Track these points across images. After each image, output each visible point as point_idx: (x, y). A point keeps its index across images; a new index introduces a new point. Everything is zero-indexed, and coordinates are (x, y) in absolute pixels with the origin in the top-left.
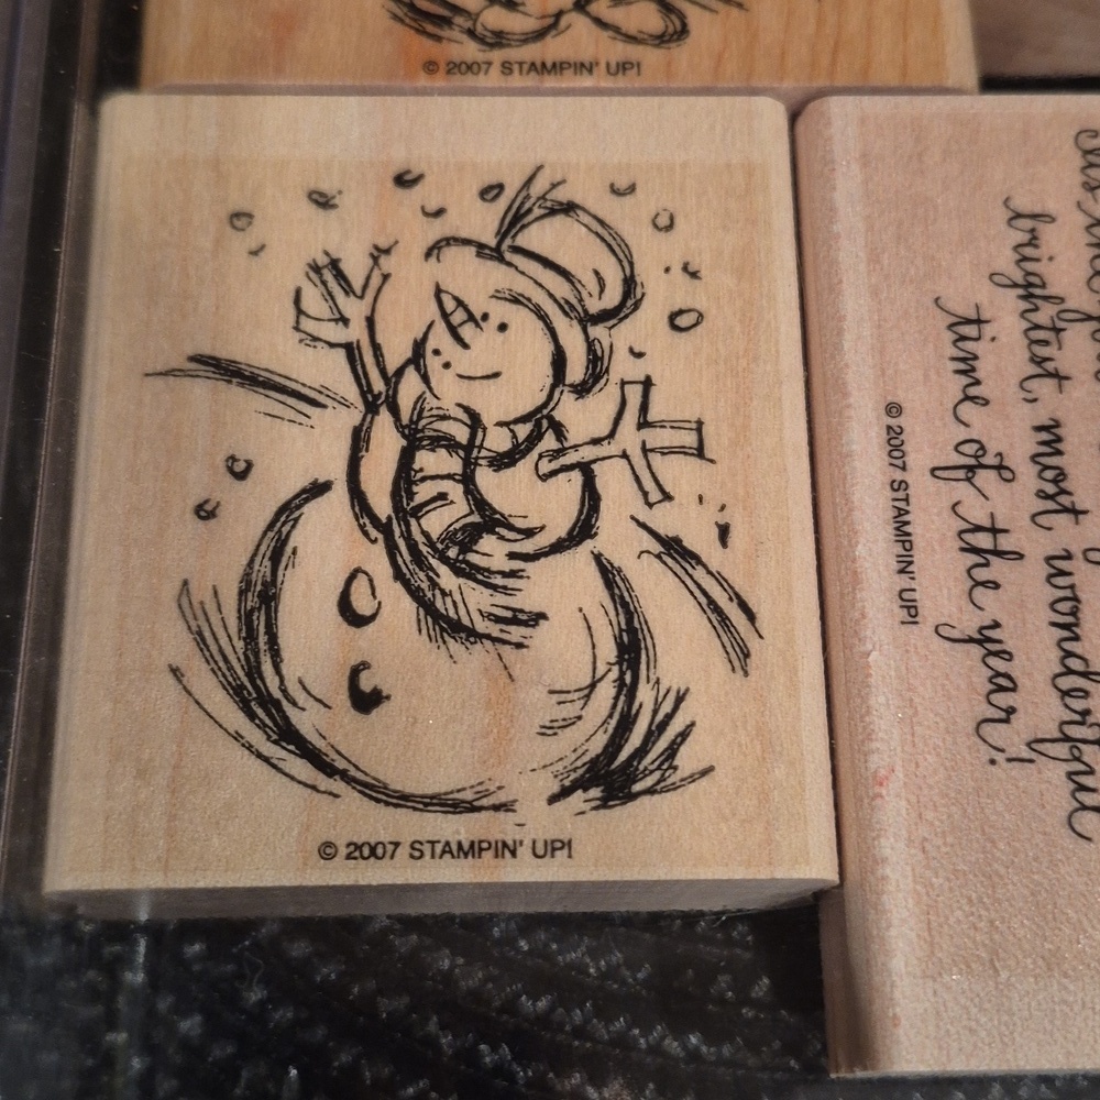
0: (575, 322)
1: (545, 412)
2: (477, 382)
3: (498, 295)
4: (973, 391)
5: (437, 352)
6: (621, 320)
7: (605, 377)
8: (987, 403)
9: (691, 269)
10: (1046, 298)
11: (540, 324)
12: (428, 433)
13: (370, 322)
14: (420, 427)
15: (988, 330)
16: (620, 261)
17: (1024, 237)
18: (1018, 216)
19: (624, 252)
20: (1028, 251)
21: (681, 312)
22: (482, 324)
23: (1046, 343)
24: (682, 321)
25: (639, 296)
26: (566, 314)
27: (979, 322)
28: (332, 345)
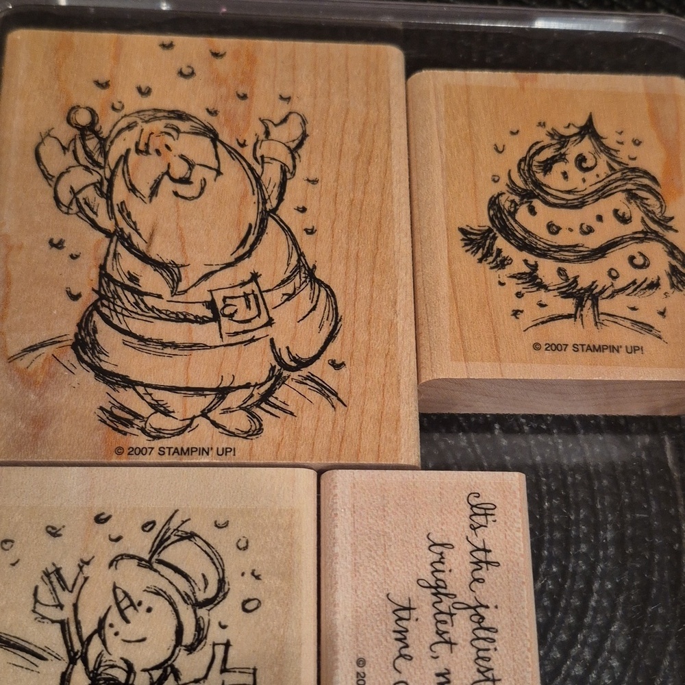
0: (190, 606)
1: (170, 662)
2: (133, 643)
3: (148, 589)
4: (404, 651)
5: (111, 626)
6: (216, 605)
7: (205, 641)
8: (411, 658)
9: (256, 574)
10: (446, 595)
11: (171, 608)
12: (103, 676)
13: (75, 606)
14: (99, 672)
15: (414, 614)
16: (217, 568)
17: (437, 557)
18: (435, 544)
19: (219, 563)
20: (439, 566)
21: (249, 600)
22: (138, 608)
23: (445, 622)
24: (249, 606)
25: (226, 590)
26: (186, 602)
27: (409, 609)
28: (53, 622)
